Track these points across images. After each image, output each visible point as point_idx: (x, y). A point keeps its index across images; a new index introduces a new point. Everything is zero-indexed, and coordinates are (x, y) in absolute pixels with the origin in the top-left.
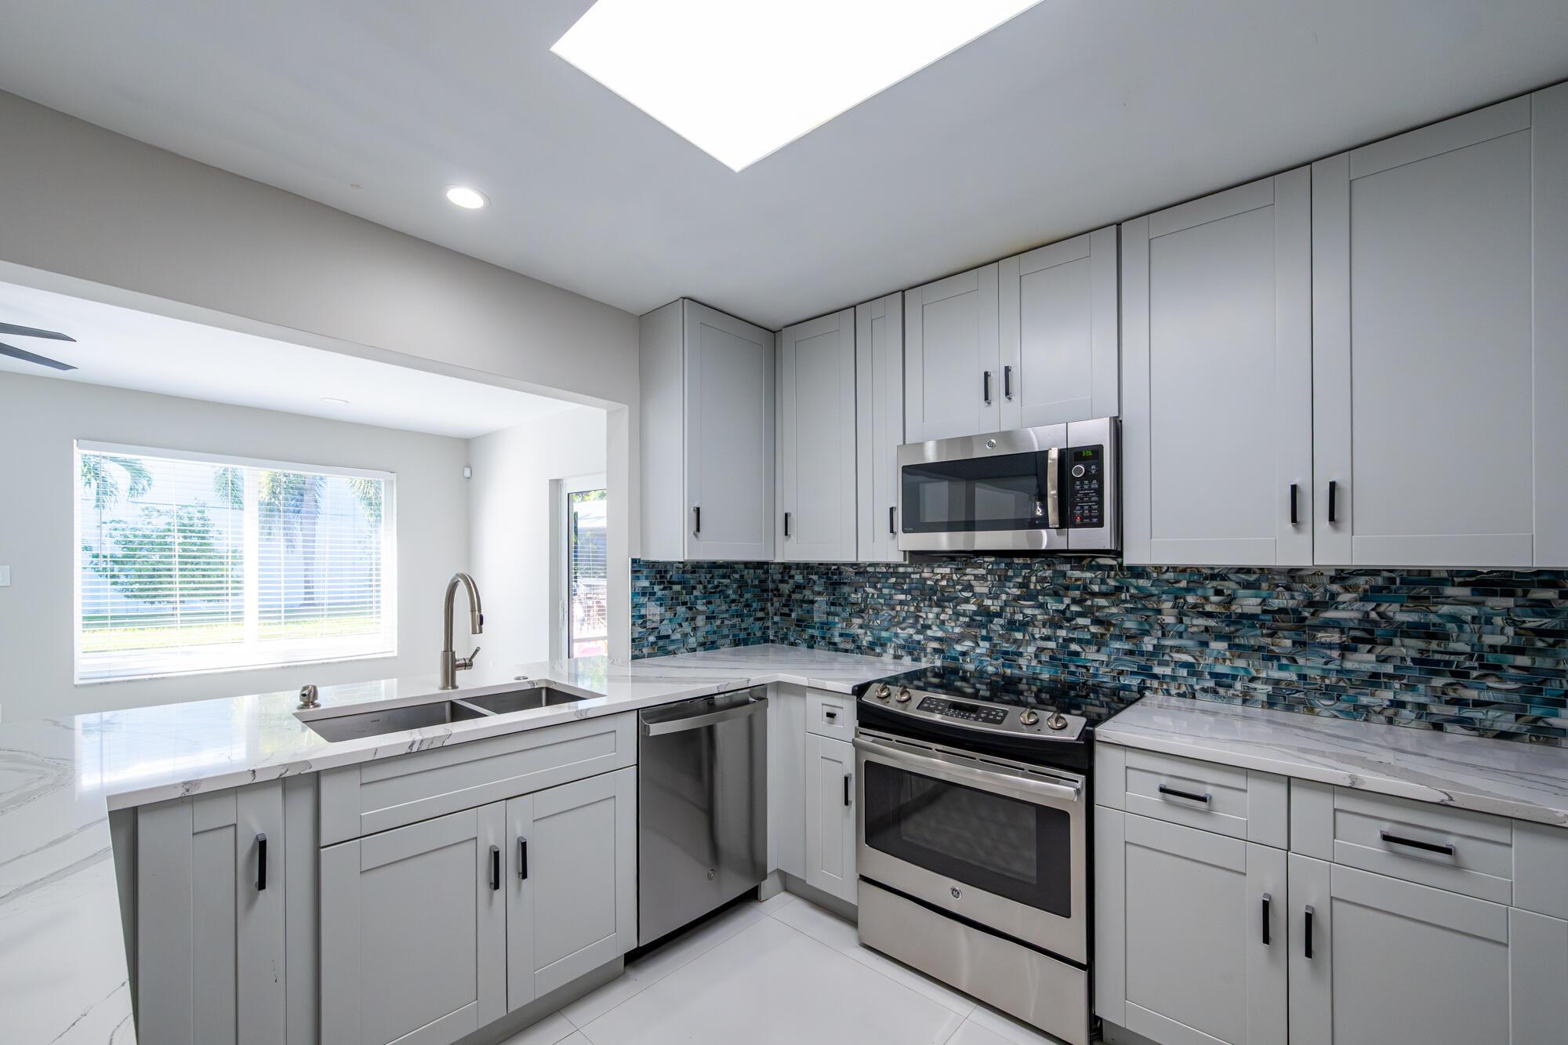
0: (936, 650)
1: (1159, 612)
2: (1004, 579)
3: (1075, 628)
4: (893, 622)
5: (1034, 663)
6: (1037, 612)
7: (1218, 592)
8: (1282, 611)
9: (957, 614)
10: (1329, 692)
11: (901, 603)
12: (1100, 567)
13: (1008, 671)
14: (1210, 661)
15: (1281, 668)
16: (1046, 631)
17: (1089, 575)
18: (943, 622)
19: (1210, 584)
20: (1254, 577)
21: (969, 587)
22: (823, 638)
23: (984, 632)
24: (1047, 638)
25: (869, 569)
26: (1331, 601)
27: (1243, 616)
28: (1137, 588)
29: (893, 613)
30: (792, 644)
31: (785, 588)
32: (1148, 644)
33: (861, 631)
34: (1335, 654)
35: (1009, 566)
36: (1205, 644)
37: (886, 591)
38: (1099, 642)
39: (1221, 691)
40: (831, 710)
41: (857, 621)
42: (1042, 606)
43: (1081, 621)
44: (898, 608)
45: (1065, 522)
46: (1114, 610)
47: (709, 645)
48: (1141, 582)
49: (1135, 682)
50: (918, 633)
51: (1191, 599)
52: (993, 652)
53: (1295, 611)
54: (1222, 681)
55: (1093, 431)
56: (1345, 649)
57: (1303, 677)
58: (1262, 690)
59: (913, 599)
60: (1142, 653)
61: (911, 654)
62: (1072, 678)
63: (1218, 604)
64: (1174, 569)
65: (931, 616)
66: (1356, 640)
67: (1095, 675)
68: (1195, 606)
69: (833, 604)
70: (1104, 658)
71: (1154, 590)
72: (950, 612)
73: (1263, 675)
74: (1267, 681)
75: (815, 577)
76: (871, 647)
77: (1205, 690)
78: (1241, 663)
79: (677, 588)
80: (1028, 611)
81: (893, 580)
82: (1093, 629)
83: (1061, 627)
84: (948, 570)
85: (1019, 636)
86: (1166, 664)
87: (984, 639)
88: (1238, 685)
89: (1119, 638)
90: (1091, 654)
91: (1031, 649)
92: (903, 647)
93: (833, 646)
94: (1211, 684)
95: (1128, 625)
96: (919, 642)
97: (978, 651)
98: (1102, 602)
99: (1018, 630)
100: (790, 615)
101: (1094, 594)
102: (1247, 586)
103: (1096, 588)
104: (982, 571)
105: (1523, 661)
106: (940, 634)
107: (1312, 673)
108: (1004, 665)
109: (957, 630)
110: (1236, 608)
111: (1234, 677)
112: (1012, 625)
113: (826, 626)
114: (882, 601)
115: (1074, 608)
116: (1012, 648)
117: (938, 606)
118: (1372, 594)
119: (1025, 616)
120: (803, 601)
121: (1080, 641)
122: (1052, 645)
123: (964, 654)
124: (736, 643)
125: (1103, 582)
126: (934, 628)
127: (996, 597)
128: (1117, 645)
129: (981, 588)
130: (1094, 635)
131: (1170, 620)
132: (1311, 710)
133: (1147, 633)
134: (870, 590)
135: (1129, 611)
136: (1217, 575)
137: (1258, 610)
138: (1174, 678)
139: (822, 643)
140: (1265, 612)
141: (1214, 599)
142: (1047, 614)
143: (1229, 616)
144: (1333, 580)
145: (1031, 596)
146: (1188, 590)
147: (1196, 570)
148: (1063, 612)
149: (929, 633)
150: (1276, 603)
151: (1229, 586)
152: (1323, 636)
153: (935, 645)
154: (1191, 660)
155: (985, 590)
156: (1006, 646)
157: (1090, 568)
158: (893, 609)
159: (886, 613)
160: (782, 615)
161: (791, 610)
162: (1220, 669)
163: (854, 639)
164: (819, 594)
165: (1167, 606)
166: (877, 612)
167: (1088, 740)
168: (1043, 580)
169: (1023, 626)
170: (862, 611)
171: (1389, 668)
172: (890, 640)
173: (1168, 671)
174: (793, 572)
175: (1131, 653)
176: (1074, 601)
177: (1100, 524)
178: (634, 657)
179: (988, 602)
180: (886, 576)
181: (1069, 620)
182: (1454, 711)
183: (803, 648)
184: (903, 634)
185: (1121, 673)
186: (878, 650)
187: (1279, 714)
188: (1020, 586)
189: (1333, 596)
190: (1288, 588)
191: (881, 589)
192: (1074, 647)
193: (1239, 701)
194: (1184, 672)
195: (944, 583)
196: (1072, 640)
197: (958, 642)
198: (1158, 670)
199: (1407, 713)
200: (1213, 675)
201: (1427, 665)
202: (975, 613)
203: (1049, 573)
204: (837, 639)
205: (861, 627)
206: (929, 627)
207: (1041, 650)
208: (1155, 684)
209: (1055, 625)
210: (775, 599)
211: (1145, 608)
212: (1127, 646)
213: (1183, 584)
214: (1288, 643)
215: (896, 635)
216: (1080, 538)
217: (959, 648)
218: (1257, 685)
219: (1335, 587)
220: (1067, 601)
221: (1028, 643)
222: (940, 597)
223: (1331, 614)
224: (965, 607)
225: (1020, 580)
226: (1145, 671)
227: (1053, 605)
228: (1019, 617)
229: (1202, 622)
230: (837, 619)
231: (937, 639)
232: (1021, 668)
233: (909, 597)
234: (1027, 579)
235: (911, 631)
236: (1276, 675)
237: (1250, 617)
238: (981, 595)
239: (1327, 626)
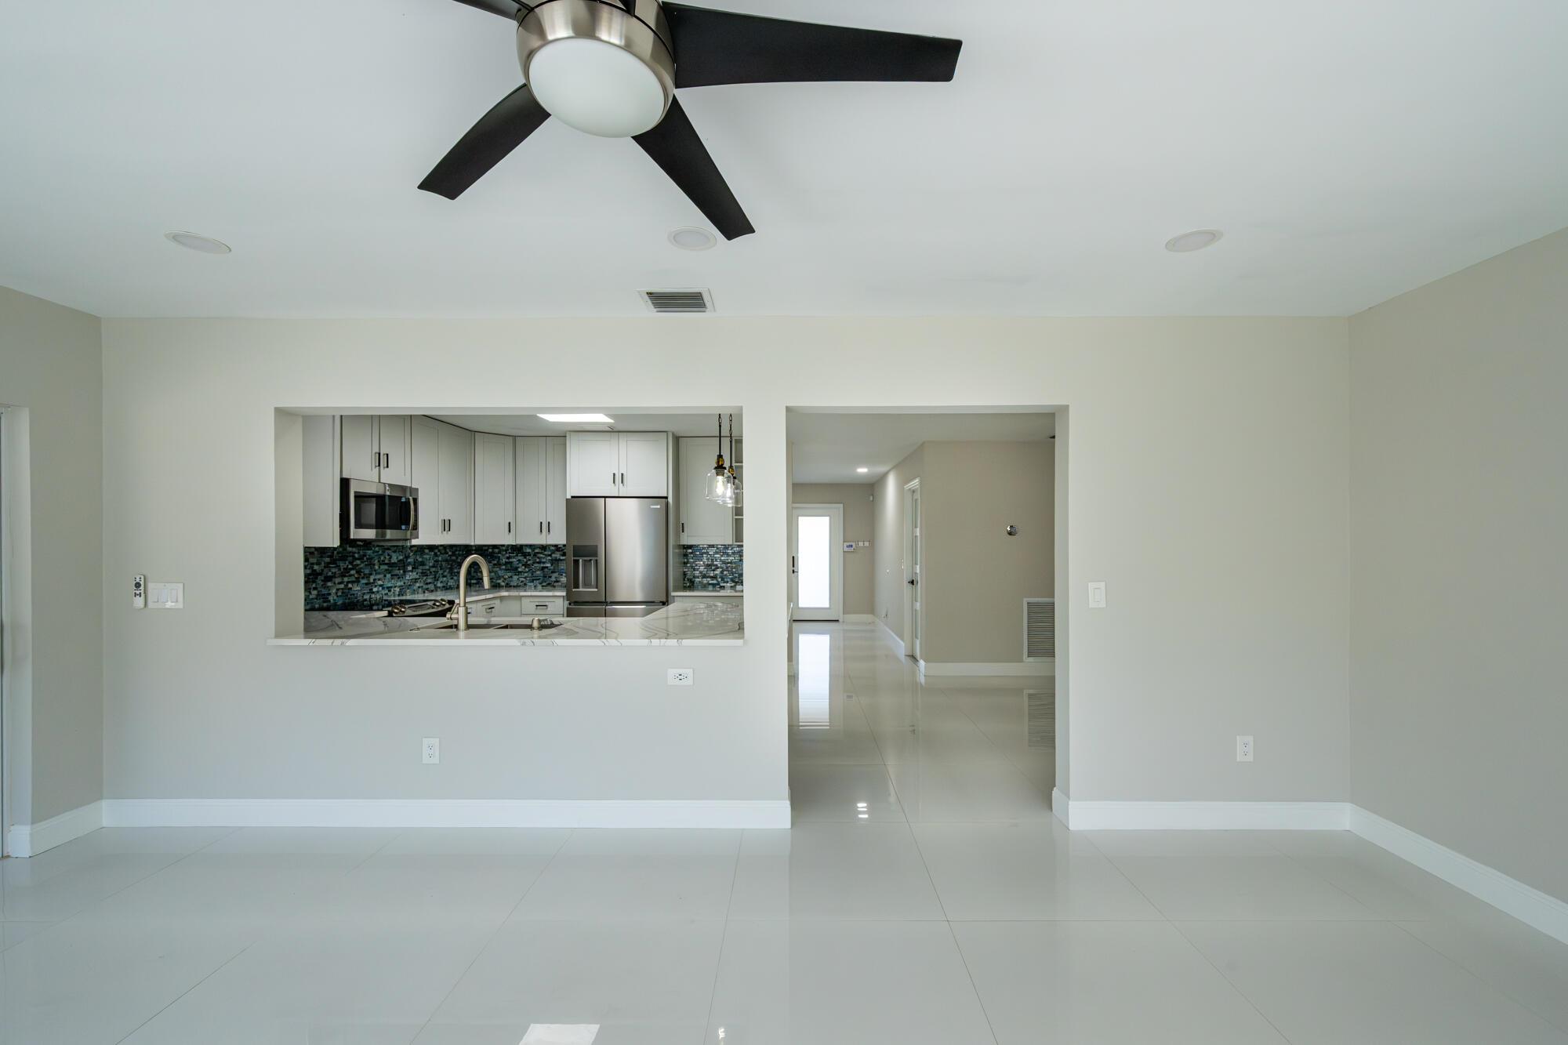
3: (351, 576)
7: (389, 555)
17: (354, 550)
23: (314, 585)
24: (340, 583)
36: (385, 576)
38: (357, 581)
46: (362, 566)
51: (382, 558)
56: (412, 571)
60: (370, 583)
83: (345, 576)
85: (329, 584)
87: (315, 589)
89: (363, 578)
90: (356, 588)
91: (334, 591)
97: (311, 597)
98: (358, 562)
99: (329, 581)
102: (395, 552)
105: (434, 569)
115: (350, 566)
118: (415, 553)
121: (352, 582)
122: (342, 586)
131: (377, 567)
138: (378, 592)
162: (389, 585)
169: (328, 579)
171: (418, 577)
175: (366, 584)
179: (316, 567)
182: (426, 586)
185: (364, 594)
192: (350, 585)
199: (420, 590)
200: (388, 588)
201: (424, 574)
207: (338, 590)
209: (342, 576)
227: (342, 565)
228: (330, 574)
232: (330, 601)
236: (399, 584)
237: (394, 563)
238: (313, 564)
239: (409, 564)
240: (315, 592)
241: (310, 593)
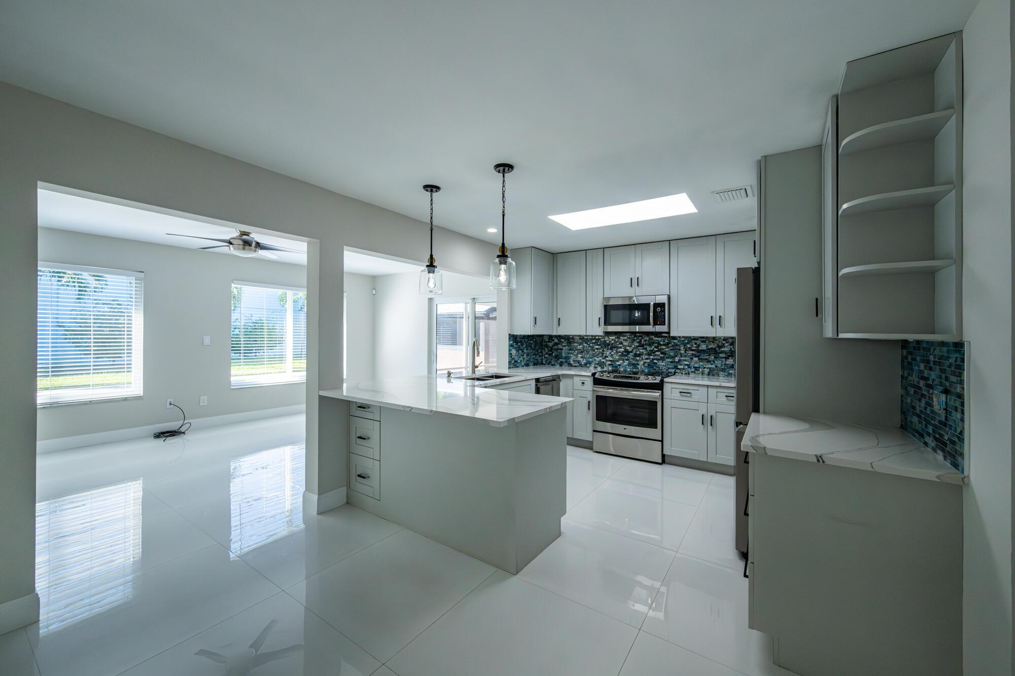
0: (609, 364)
1: (680, 350)
2: (633, 341)
3: (656, 355)
4: (594, 356)
5: (643, 367)
6: (644, 351)
7: (696, 344)
8: (711, 348)
9: (617, 352)
10: (723, 370)
11: (597, 349)
12: (663, 337)
13: (634, 370)
14: (693, 363)
15: (712, 364)
16: (647, 357)
17: (660, 339)
18: (612, 355)
19: (693, 341)
20: (704, 339)
21: (621, 343)
22: (566, 362)
23: (626, 358)
24: (647, 359)
25: (585, 337)
26: (723, 346)
27: (702, 350)
28: (674, 343)
29: (594, 352)
30: (552, 365)
31: (550, 344)
32: (677, 359)
33: (581, 359)
34: (724, 360)
35: (635, 336)
36: (692, 359)
37: (591, 345)
38: (662, 359)
39: (696, 371)
40: (583, 382)
41: (580, 356)
42: (646, 349)
43: (657, 353)
44: (596, 351)
45: (655, 324)
46: (667, 350)
47: (527, 365)
48: (675, 341)
49: (673, 371)
50: (603, 359)
51: (688, 346)
52: (629, 364)
53: (715, 349)
54: (696, 369)
55: (663, 299)
56: (726, 358)
57: (716, 366)
58: (707, 371)
59: (602, 347)
60: (675, 362)
61: (601, 366)
62: (654, 371)
63: (696, 347)
64: (684, 337)
65: (608, 353)
66: (729, 356)
67: (661, 370)
68: (689, 348)
69: (570, 350)
70: (664, 364)
71: (679, 344)
72: (615, 351)
73: (707, 366)
74: (708, 368)
75: (563, 340)
76: (586, 364)
77: (692, 372)
78: (701, 363)
79: (519, 344)
80: (641, 351)
81: (594, 341)
82: (661, 356)
83: (651, 355)
84: (614, 338)
85: (638, 358)
86: (681, 365)
87: (626, 360)
88: (701, 370)
89: (668, 358)
90: (660, 363)
91: (642, 363)
92: (598, 364)
93: (570, 365)
94: (694, 370)
95: (671, 354)
96: (604, 362)
97: (624, 364)
98: (664, 347)
100: (552, 354)
101: (661, 345)
102: (703, 342)
103: (662, 343)
104: (626, 338)
106: (611, 359)
107: (718, 365)
108: (633, 368)
109: (617, 357)
110: (700, 348)
111: (700, 368)
112: (636, 355)
113: (567, 358)
114: (590, 348)
115: (656, 349)
116: (636, 362)
117: (610, 349)
119: (640, 352)
120: (558, 349)
121: (657, 359)
122: (648, 361)
123: (619, 365)
124: (535, 364)
125: (664, 341)
126: (609, 357)
127: (631, 346)
128: (668, 360)
129: (625, 343)
130: (661, 357)
131: (683, 352)
132: (718, 375)
133: (676, 356)
134: (585, 345)
135: (671, 350)
136: (696, 339)
137: (705, 349)
138: (684, 369)
139: (566, 364)
140: (707, 349)
141: (695, 346)
142: (647, 350)
143: (698, 350)
144: (724, 340)
145: (642, 346)
146: (688, 343)
147: (690, 337)
148: (652, 351)
149: (607, 359)
150: (710, 347)
151: (698, 342)
152: (721, 355)
153: (610, 363)
154: (689, 363)
155: (627, 344)
156: (634, 362)
157: (660, 337)
158: (594, 351)
159: (591, 352)
160: (549, 354)
161: (553, 353)
162: (696, 366)
163: (579, 362)
164: (565, 346)
165: (682, 348)
166: (588, 352)
167: (662, 381)
168: (646, 341)
169: (639, 355)
170: (582, 352)
172: (592, 361)
173: (682, 367)
174: (553, 338)
175: (672, 362)
176: (655, 347)
177: (664, 324)
178: (509, 368)
179: (628, 348)
180: (592, 339)
181: (654, 353)
183: (558, 366)
184: (598, 359)
185: (669, 368)
186: (588, 365)
187: (711, 377)
188: (639, 342)
189: (724, 344)
190: (713, 342)
191: (589, 344)
192: (655, 361)
193: (701, 374)
194: (687, 367)
195: (613, 342)
196: (654, 359)
197: (617, 361)
198: (679, 367)
200: (694, 367)
202: (623, 352)
203: (648, 338)
204: (572, 362)
205: (581, 357)
206: (607, 357)
207: (645, 363)
208: (679, 371)
209: (650, 355)
210: (546, 349)
211: (676, 349)
212: (671, 360)
213: (686, 341)
214: (713, 357)
215: (595, 360)
216: (659, 328)
217: (618, 363)
218: (705, 369)
219: (724, 342)
220: (653, 347)
221: (641, 361)
222: (612, 347)
223: (723, 349)
224: (620, 350)
225: (638, 341)
226: (676, 367)
227: (649, 348)
228: (638, 352)
229: (691, 352)
230: (572, 355)
231: (610, 361)
232: (638, 369)
233: (600, 347)
234: (641, 340)
235: (601, 358)
236: (710, 366)
237: (704, 350)
238: (625, 346)
239: (722, 352)
240: (627, 362)
241: (624, 362)
